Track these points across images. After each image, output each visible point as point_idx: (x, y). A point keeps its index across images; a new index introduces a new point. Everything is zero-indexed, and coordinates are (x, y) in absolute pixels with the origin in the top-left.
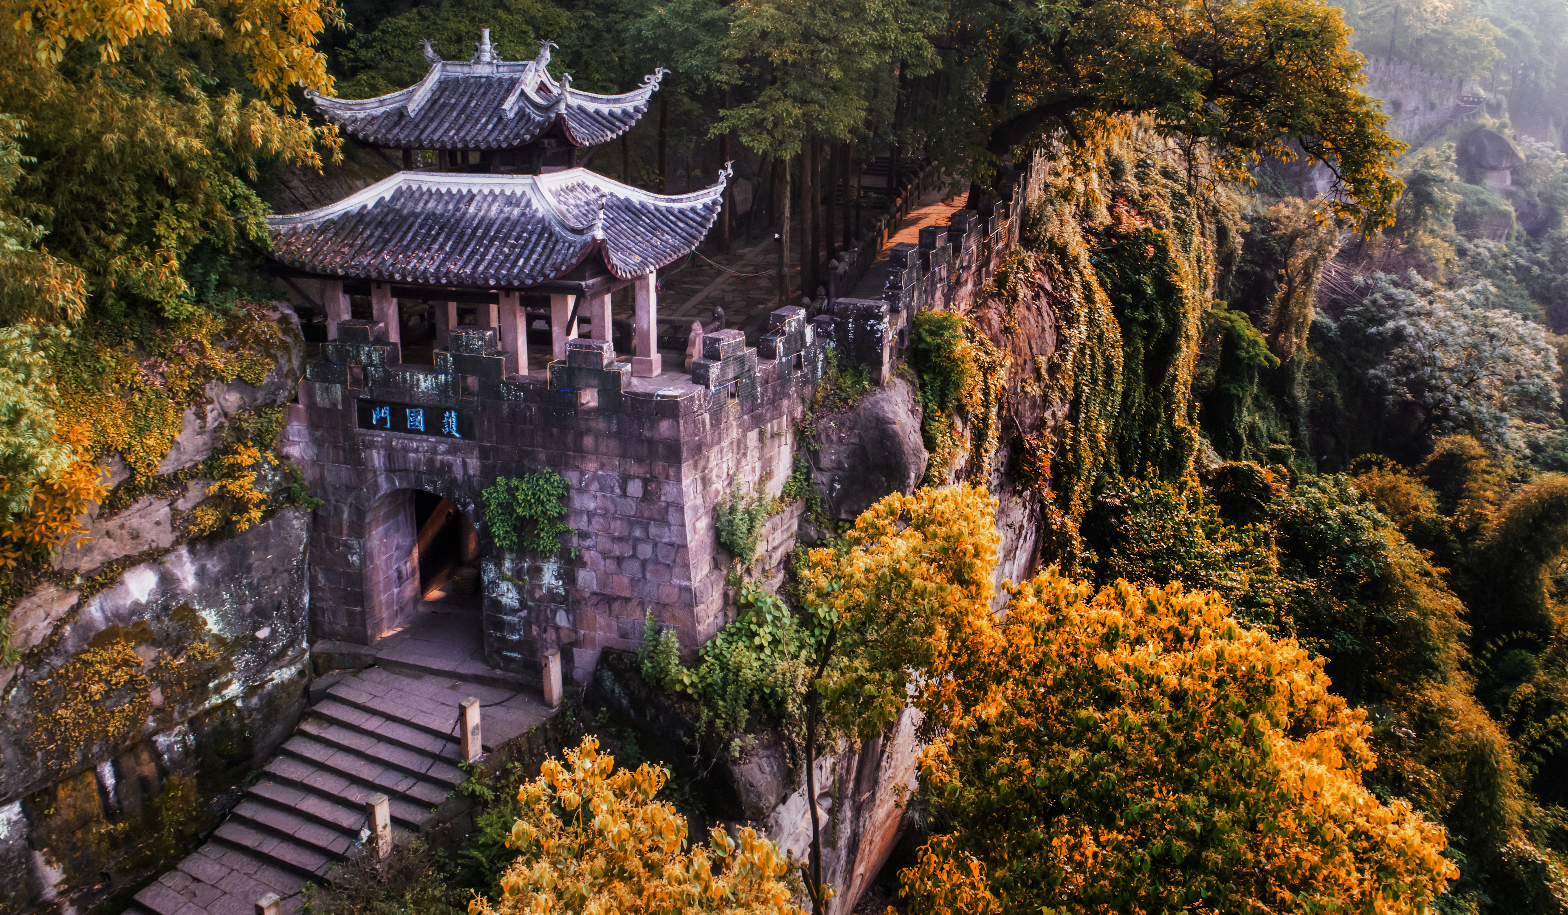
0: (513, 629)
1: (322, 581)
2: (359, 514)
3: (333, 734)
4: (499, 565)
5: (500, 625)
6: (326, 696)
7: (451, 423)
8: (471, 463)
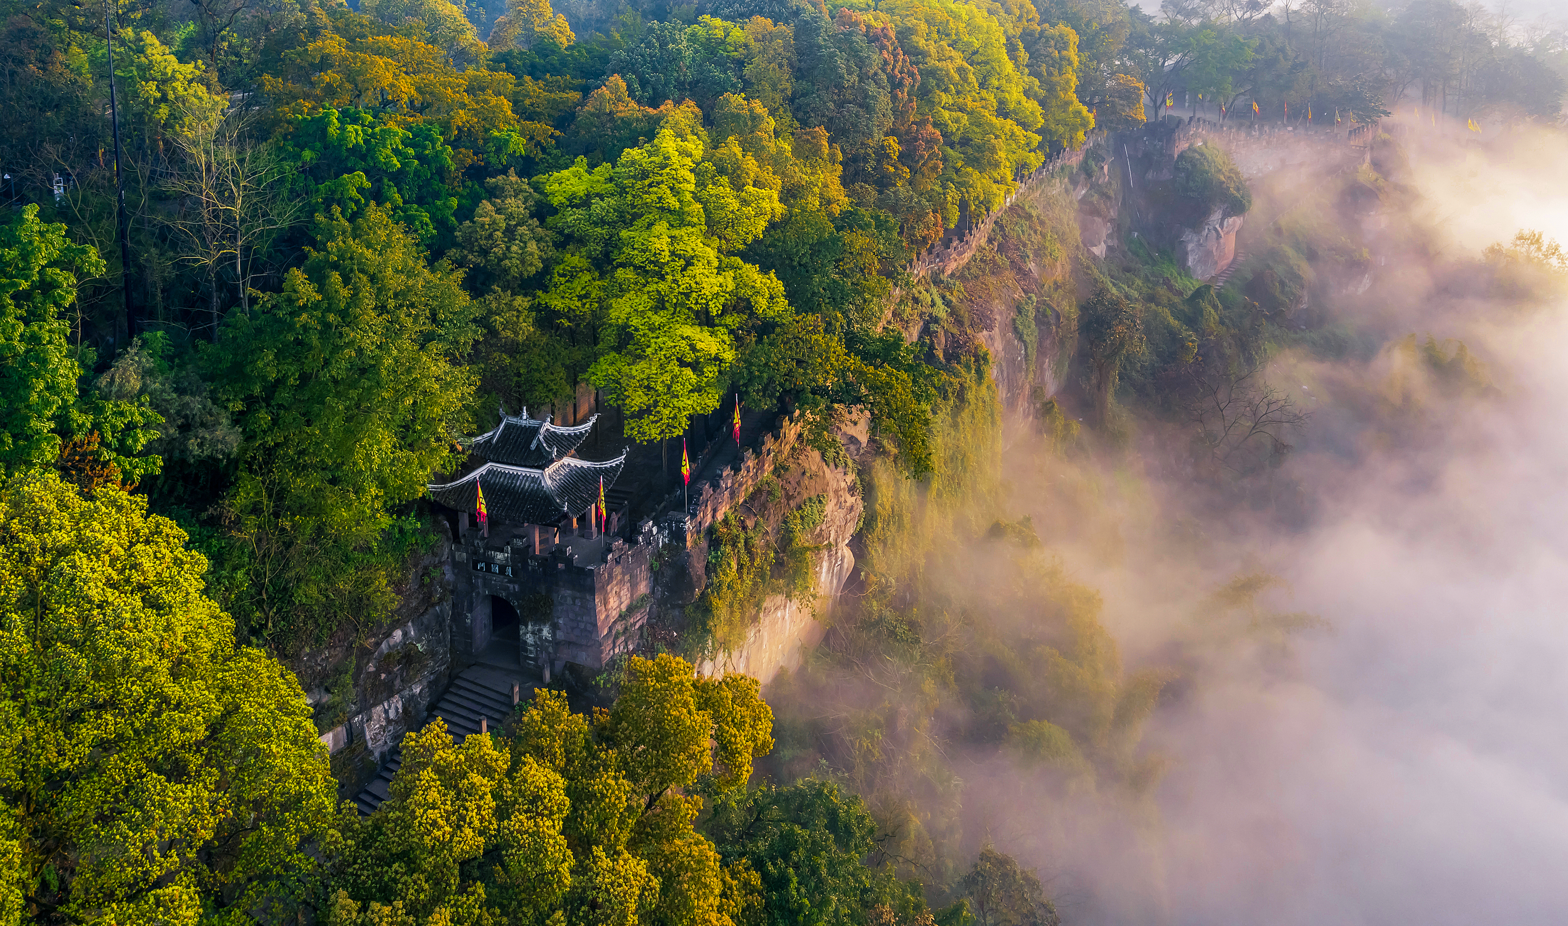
0: (531, 652)
1: (454, 629)
2: (471, 604)
3: (461, 692)
4: (527, 627)
5: (526, 651)
6: (458, 677)
7: (509, 570)
8: (517, 587)
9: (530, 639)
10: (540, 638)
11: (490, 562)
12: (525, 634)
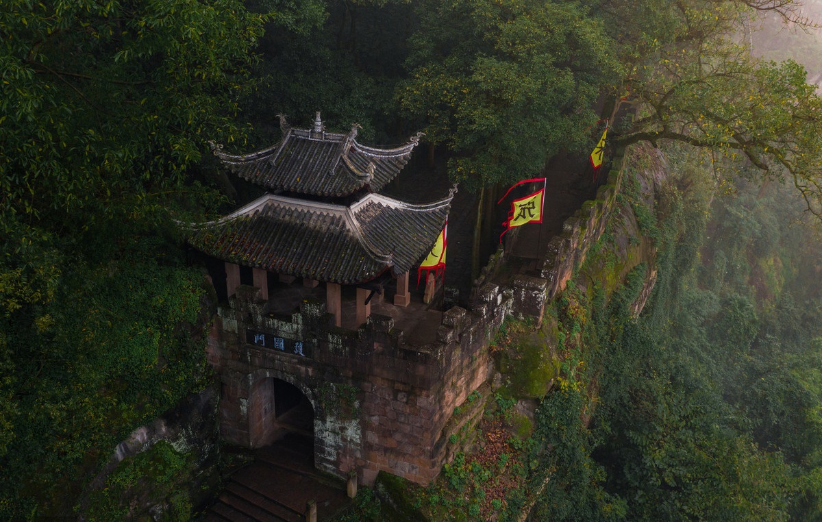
0: (330, 454)
2: (246, 387)
4: (324, 421)
5: (323, 452)
7: (299, 348)
8: (310, 370)
9: (329, 439)
10: (344, 439)
11: (271, 336)
12: (322, 431)
